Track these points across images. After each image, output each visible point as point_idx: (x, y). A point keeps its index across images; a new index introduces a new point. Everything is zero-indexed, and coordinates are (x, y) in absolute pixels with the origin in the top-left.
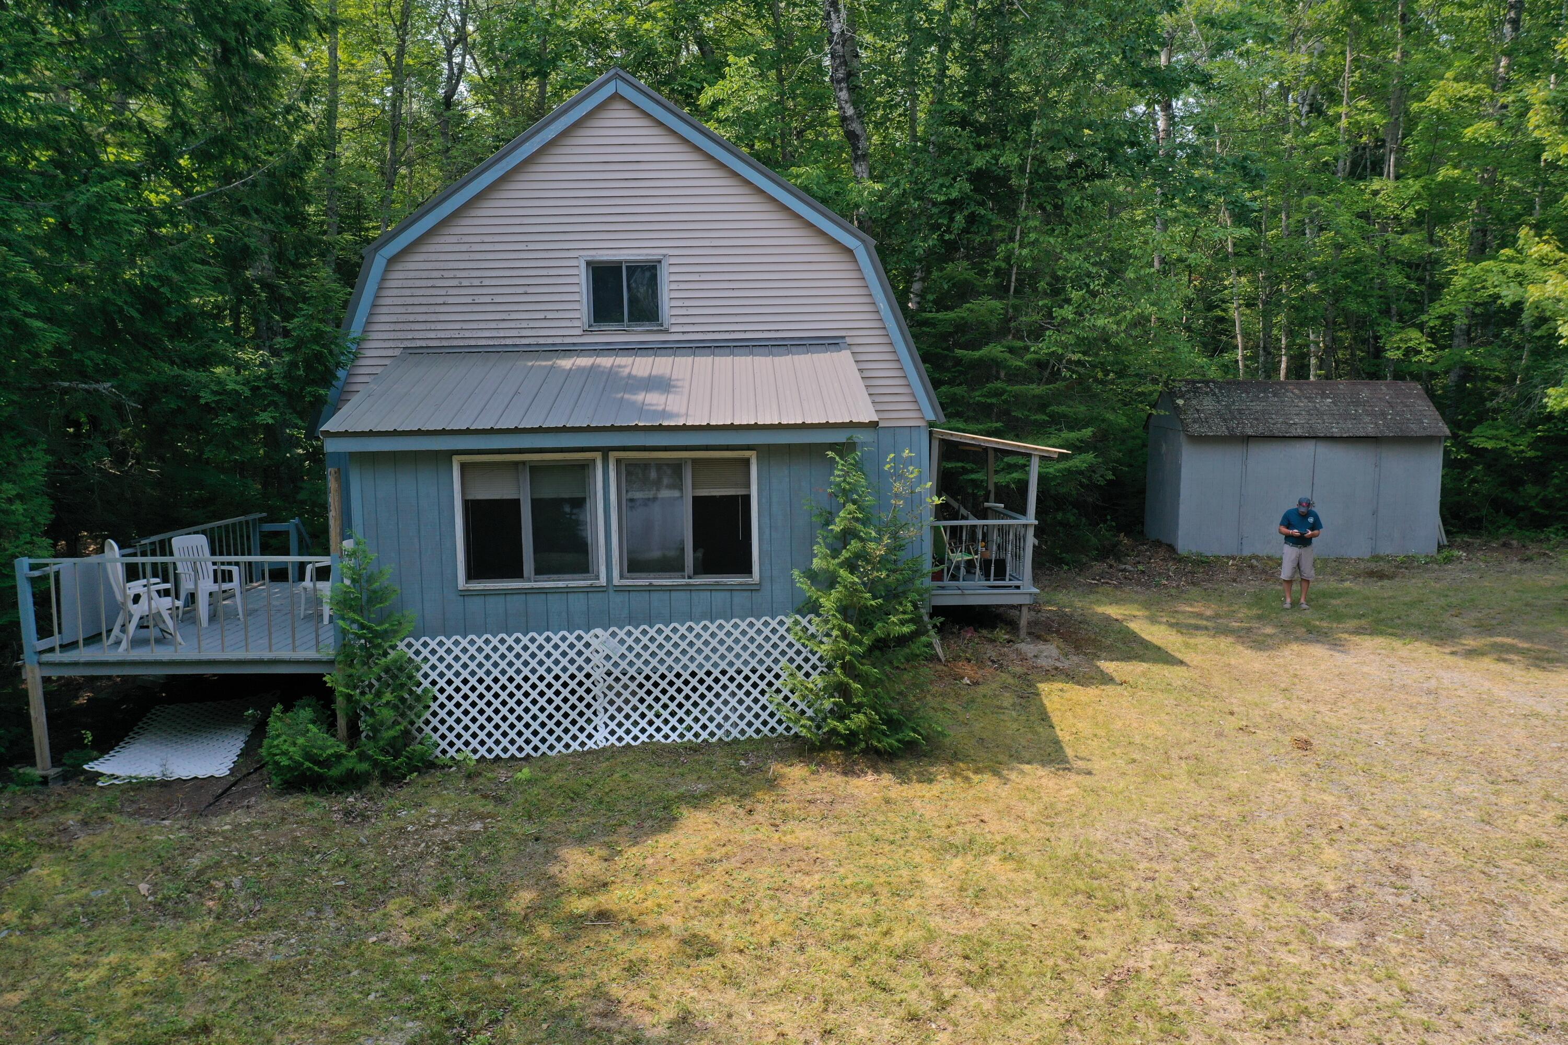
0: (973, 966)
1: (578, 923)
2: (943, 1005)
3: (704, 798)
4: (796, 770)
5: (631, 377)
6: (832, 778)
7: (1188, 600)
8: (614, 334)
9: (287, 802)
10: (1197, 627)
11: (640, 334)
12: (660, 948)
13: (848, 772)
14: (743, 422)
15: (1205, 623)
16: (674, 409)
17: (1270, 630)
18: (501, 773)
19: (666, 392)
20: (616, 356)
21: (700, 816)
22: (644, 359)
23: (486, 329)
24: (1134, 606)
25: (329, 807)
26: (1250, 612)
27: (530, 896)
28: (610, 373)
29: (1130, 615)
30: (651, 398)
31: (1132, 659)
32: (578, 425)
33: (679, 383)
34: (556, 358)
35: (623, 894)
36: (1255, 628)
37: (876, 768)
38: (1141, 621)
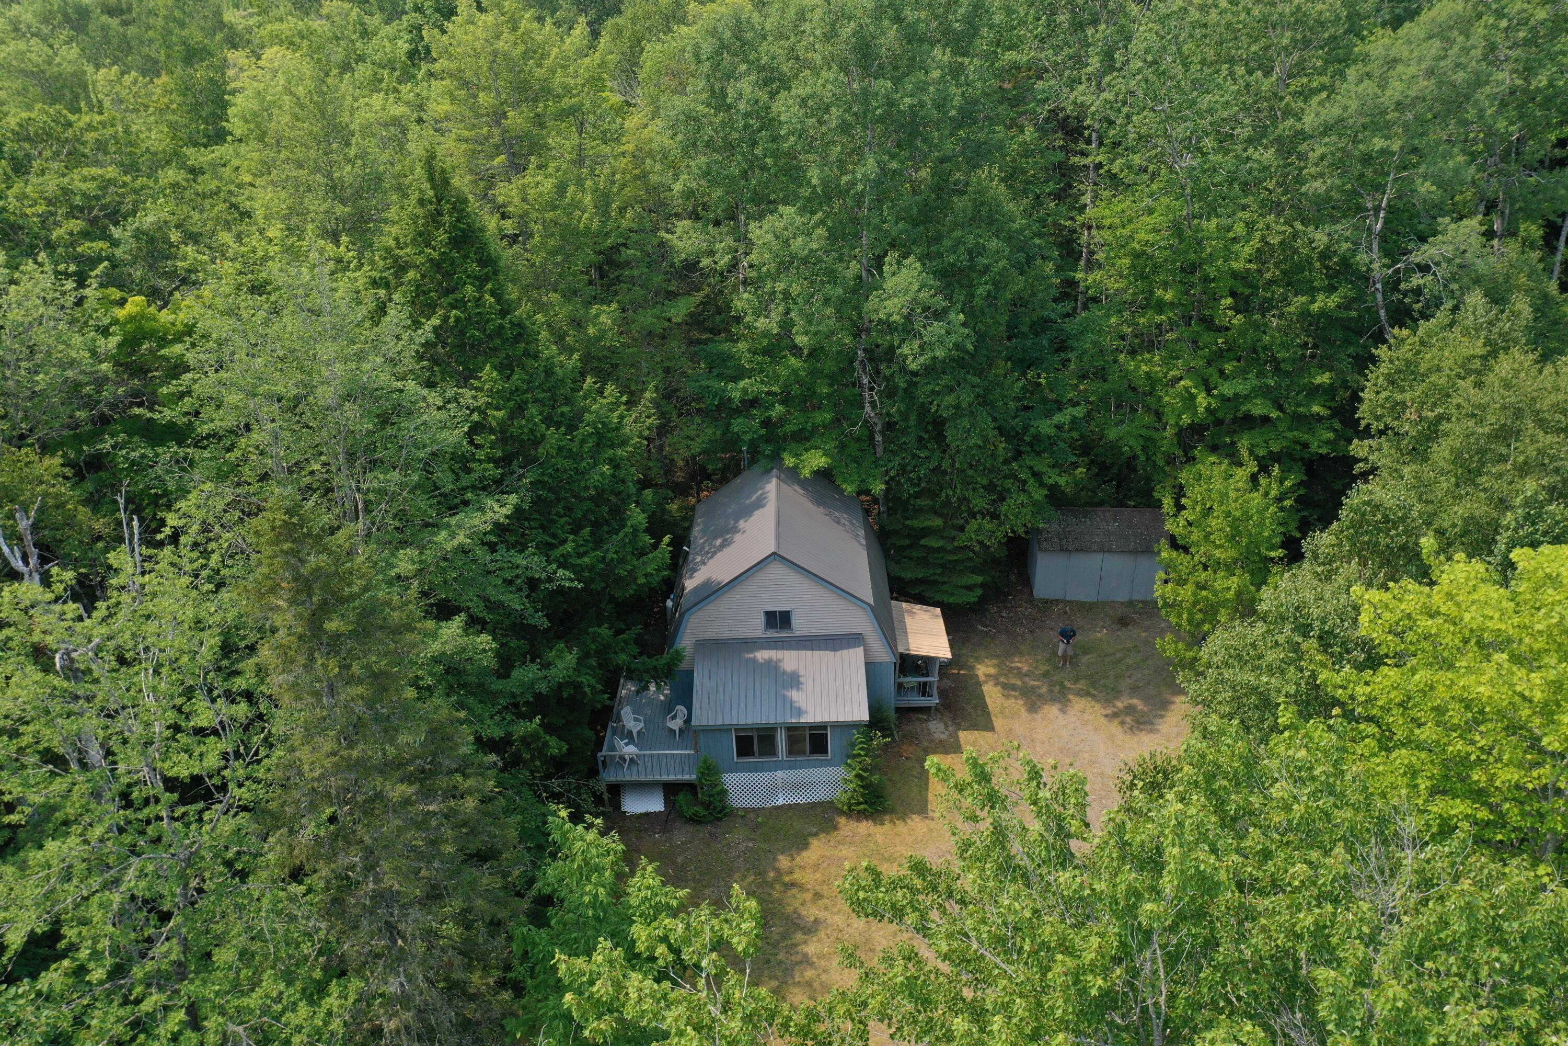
1: (786, 885)
3: (816, 835)
4: (842, 820)
5: (784, 673)
6: (853, 824)
7: (1021, 654)
8: (775, 634)
9: (691, 828)
10: (1013, 688)
11: (784, 634)
12: (808, 896)
13: (858, 820)
14: (826, 719)
15: (1019, 683)
16: (802, 705)
17: (1044, 690)
18: (752, 815)
19: (799, 689)
20: (776, 648)
21: (814, 842)
22: (787, 653)
23: (726, 634)
24: (995, 662)
25: (704, 831)
26: (1044, 668)
27: (772, 874)
28: (777, 668)
29: (988, 676)
30: (794, 694)
31: (974, 727)
32: (772, 720)
33: (803, 680)
34: (754, 650)
35: (797, 876)
36: (1038, 687)
37: (867, 818)
38: (991, 683)
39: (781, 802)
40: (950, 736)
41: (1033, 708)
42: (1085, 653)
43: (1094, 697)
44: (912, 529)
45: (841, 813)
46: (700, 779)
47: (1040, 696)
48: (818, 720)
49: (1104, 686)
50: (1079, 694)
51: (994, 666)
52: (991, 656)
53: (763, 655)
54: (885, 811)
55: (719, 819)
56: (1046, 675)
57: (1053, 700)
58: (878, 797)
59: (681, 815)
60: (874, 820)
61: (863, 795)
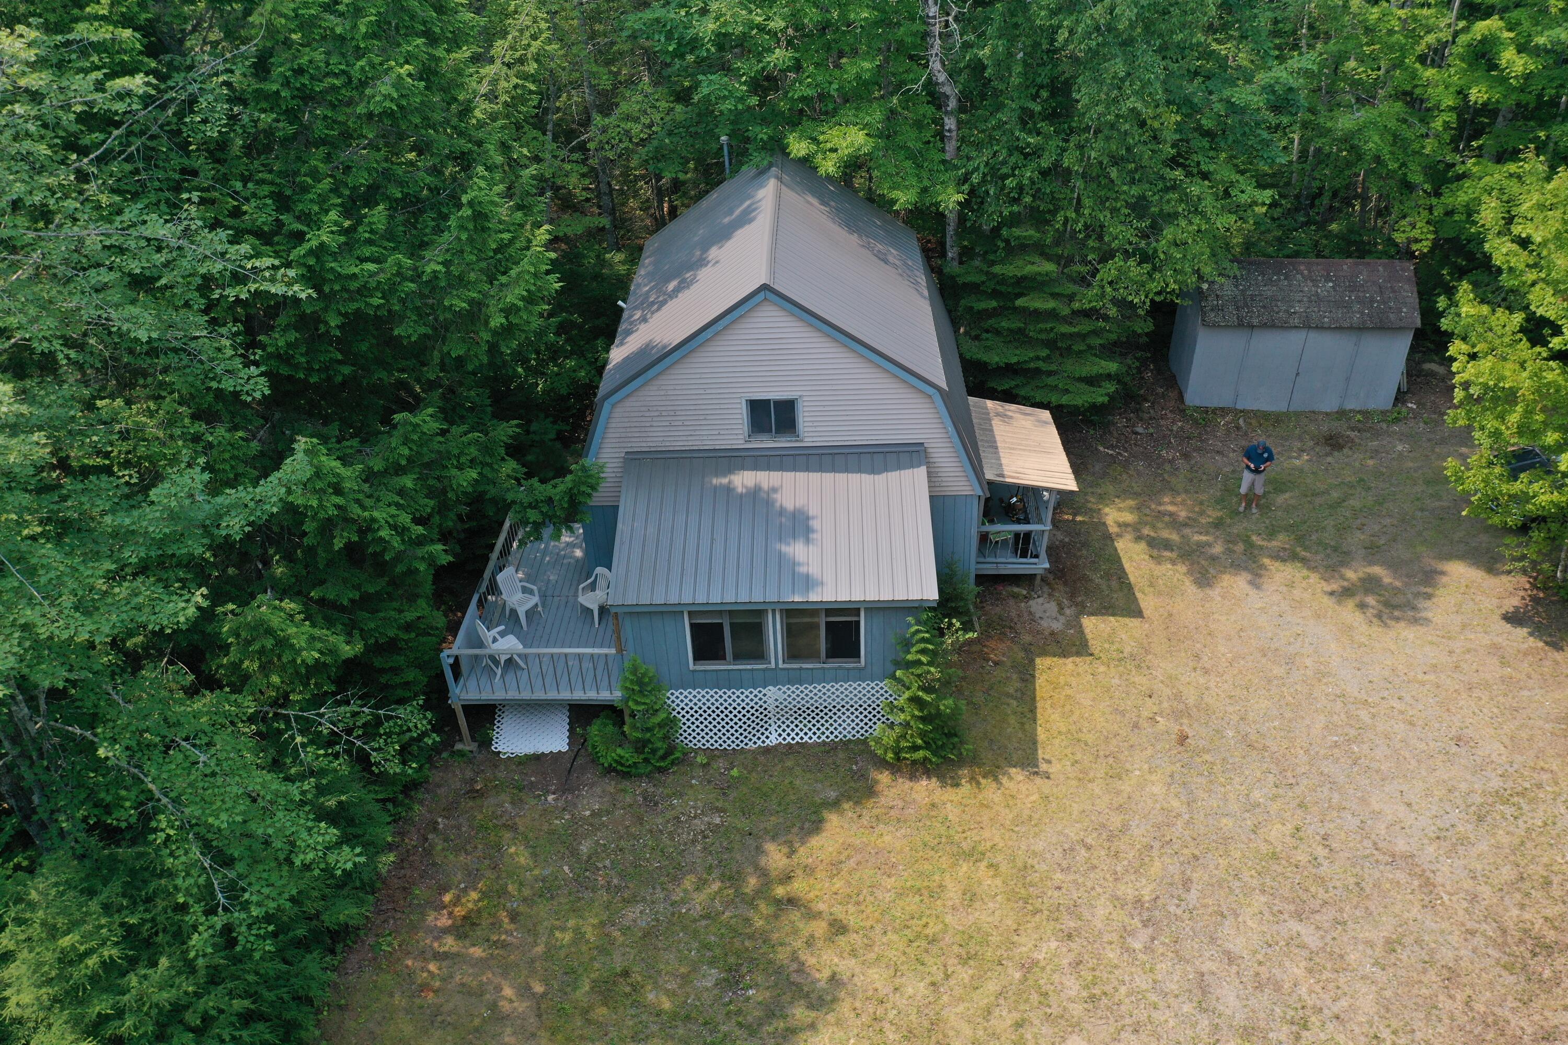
0: (963, 952)
1: (779, 903)
2: (947, 977)
3: (835, 805)
4: (884, 778)
5: (782, 511)
6: (904, 784)
7: (1174, 491)
8: (766, 442)
9: (610, 786)
10: (1167, 545)
11: (783, 442)
12: (819, 928)
13: (913, 777)
14: (857, 596)
15: (1175, 537)
16: (813, 570)
17: (1218, 549)
18: (721, 764)
19: (808, 541)
20: (769, 468)
21: (833, 820)
22: (788, 476)
23: (680, 441)
24: (1131, 503)
25: (634, 792)
26: (1214, 513)
27: (753, 881)
28: (769, 503)
29: (1123, 525)
30: (797, 550)
31: (1107, 609)
32: (757, 597)
33: (815, 524)
34: (730, 471)
35: (798, 886)
36: (1209, 545)
37: (928, 774)
38: (1128, 537)
39: (773, 740)
40: (1068, 625)
41: (1204, 580)
42: (1279, 490)
43: (1304, 560)
44: (1003, 280)
45: (882, 764)
46: (626, 700)
47: (1213, 559)
48: (843, 596)
49: (1320, 543)
50: (1277, 557)
51: (1131, 510)
52: (1124, 493)
53: (744, 480)
54: (961, 762)
55: (661, 770)
56: (1218, 524)
57: (1236, 567)
58: (950, 735)
59: (594, 760)
60: (941, 778)
61: (923, 734)
